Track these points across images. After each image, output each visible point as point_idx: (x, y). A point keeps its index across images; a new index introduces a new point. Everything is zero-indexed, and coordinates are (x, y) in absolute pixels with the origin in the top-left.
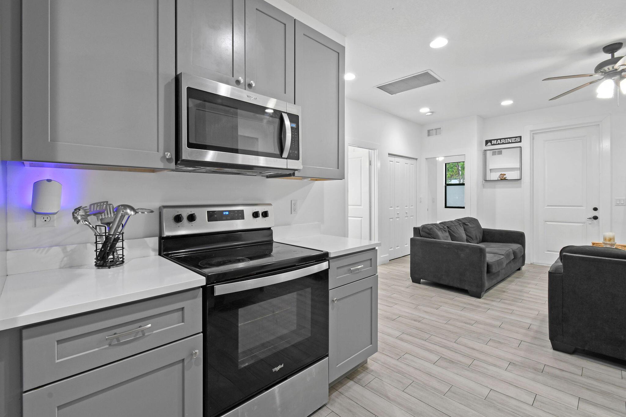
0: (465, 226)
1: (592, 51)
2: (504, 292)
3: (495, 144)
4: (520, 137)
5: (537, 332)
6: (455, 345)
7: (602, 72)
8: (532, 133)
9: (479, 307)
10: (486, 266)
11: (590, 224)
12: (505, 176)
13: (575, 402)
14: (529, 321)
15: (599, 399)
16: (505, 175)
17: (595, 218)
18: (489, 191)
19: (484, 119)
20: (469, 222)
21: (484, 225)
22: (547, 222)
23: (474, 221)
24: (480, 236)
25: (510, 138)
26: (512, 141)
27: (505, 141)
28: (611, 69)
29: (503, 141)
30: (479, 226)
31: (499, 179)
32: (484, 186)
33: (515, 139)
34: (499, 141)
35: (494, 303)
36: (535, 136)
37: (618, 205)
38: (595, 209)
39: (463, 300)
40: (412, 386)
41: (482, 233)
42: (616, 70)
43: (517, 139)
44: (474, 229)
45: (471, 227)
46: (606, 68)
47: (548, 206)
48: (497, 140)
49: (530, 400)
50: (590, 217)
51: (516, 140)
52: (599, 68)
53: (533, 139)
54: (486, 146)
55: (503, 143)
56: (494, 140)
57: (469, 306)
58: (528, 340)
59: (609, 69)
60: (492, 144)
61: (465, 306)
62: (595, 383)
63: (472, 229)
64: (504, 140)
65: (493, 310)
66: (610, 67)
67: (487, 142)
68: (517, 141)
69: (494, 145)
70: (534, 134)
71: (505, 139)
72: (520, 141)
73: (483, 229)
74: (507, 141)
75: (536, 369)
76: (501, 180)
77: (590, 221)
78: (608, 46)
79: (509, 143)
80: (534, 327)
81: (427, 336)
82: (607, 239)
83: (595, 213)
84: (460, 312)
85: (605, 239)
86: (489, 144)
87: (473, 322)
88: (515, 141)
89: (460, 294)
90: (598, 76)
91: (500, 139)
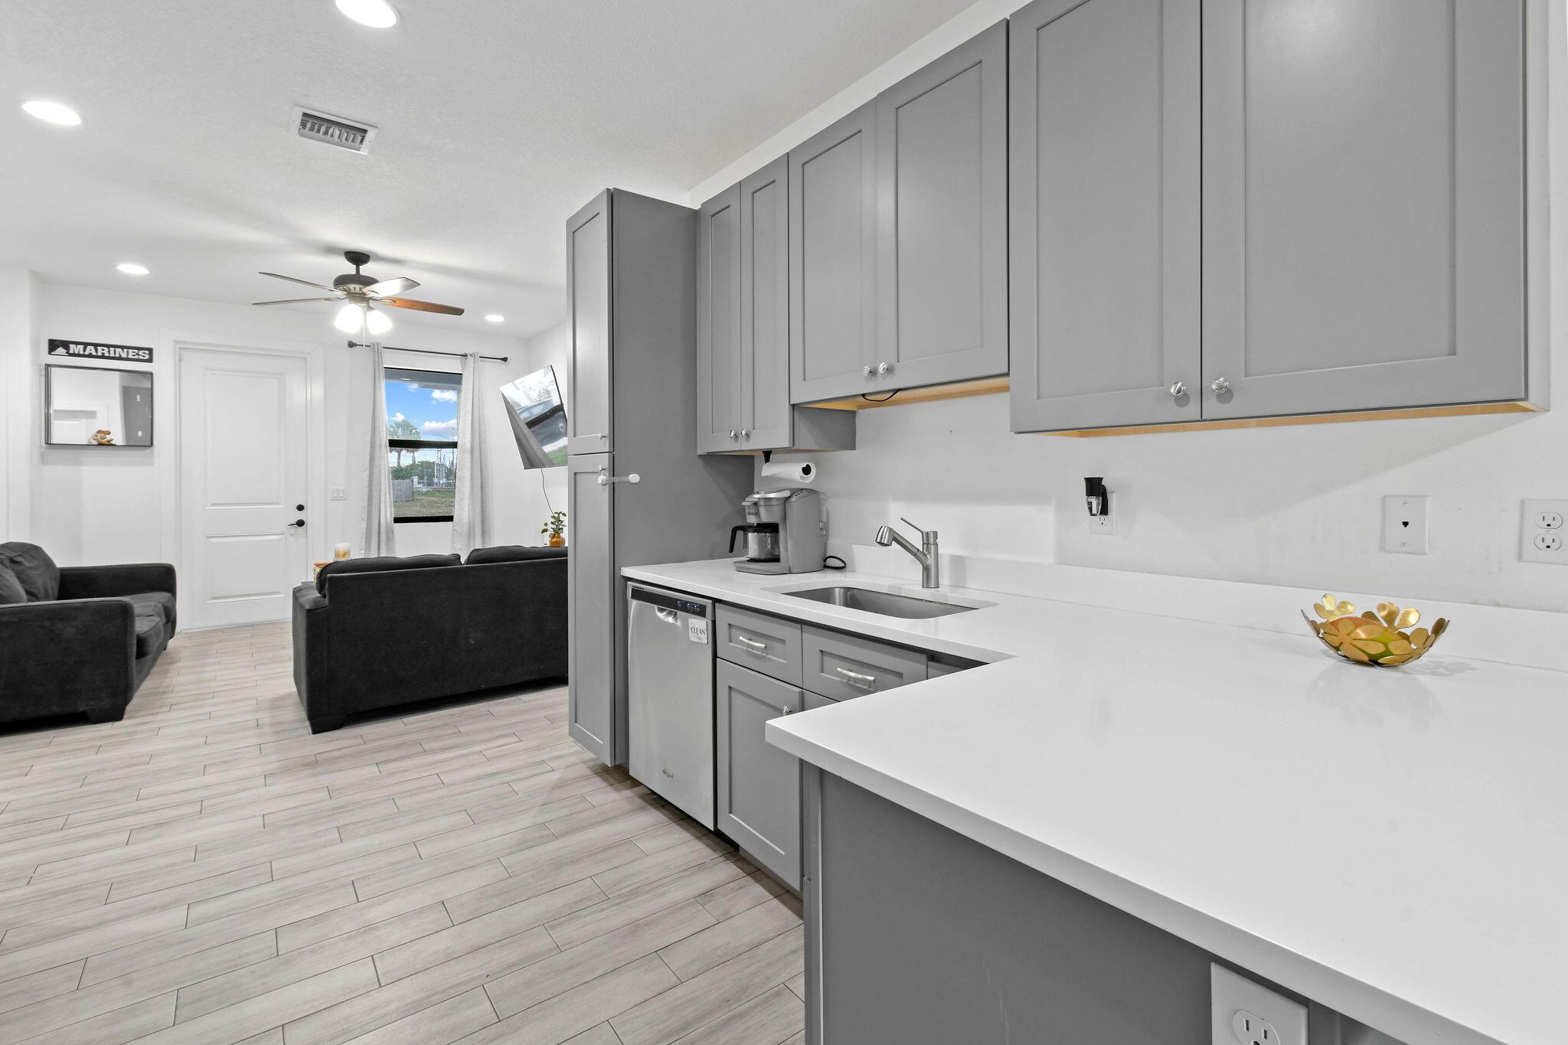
0: (16, 567)
1: (330, 250)
2: (164, 693)
3: (78, 355)
4: (150, 350)
5: (273, 724)
6: (141, 803)
7: (345, 290)
8: (178, 346)
9: (135, 733)
10: (135, 642)
11: (292, 535)
12: (108, 437)
13: (375, 769)
14: (252, 716)
15: (396, 753)
16: (109, 433)
17: (301, 523)
18: (59, 471)
19: (43, 283)
20: (20, 555)
21: (62, 560)
22: (211, 539)
23: (33, 552)
24: (53, 586)
25: (122, 347)
26: (128, 355)
27: (109, 352)
28: (358, 290)
29: (103, 350)
30: (47, 562)
31: (95, 443)
32: (43, 459)
33: (136, 351)
34: (90, 350)
35: (159, 717)
36: (185, 354)
37: (335, 499)
38: (300, 508)
39: (78, 736)
40: (116, 889)
41: (58, 580)
42: (364, 294)
43: (141, 352)
44: (37, 572)
45: (31, 568)
46: (351, 286)
47: (212, 506)
48: (86, 345)
49: (324, 794)
50: (293, 523)
51: (138, 354)
52: (341, 281)
53: (180, 360)
54: (50, 353)
55: (103, 357)
56: (77, 343)
57: (105, 741)
58: (270, 739)
59: (355, 288)
60: (71, 352)
61: (99, 743)
62: (383, 742)
63: (34, 573)
64: (106, 349)
65: (169, 726)
66: (358, 287)
67: (53, 345)
68: (141, 357)
69: (74, 355)
70: (182, 350)
71: (108, 346)
72: (150, 360)
73: (62, 570)
74: (115, 354)
75: (307, 765)
76: (100, 444)
77: (293, 530)
78: (354, 252)
79: (120, 358)
80: (268, 721)
81: (60, 822)
82: (341, 553)
83: (300, 515)
84: (95, 757)
85: (337, 555)
86: (61, 350)
87: (147, 759)
88: (136, 357)
89: (58, 730)
90: (339, 293)
91: (96, 346)
